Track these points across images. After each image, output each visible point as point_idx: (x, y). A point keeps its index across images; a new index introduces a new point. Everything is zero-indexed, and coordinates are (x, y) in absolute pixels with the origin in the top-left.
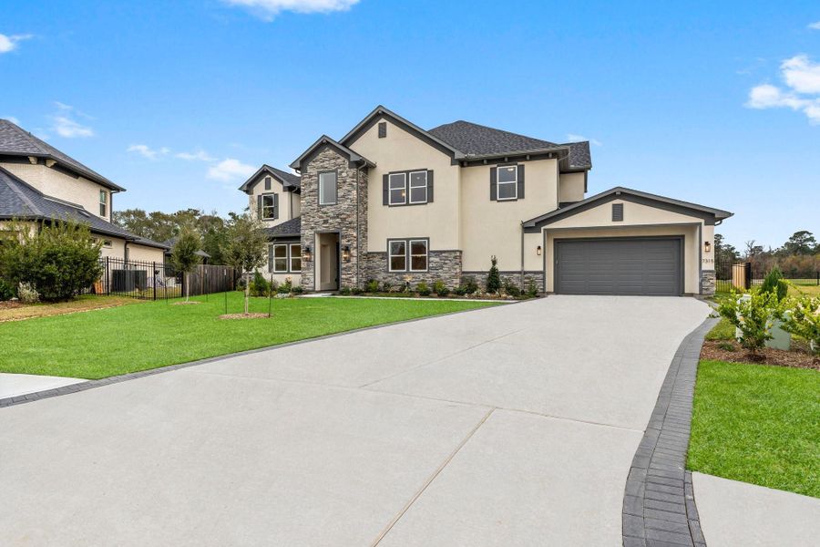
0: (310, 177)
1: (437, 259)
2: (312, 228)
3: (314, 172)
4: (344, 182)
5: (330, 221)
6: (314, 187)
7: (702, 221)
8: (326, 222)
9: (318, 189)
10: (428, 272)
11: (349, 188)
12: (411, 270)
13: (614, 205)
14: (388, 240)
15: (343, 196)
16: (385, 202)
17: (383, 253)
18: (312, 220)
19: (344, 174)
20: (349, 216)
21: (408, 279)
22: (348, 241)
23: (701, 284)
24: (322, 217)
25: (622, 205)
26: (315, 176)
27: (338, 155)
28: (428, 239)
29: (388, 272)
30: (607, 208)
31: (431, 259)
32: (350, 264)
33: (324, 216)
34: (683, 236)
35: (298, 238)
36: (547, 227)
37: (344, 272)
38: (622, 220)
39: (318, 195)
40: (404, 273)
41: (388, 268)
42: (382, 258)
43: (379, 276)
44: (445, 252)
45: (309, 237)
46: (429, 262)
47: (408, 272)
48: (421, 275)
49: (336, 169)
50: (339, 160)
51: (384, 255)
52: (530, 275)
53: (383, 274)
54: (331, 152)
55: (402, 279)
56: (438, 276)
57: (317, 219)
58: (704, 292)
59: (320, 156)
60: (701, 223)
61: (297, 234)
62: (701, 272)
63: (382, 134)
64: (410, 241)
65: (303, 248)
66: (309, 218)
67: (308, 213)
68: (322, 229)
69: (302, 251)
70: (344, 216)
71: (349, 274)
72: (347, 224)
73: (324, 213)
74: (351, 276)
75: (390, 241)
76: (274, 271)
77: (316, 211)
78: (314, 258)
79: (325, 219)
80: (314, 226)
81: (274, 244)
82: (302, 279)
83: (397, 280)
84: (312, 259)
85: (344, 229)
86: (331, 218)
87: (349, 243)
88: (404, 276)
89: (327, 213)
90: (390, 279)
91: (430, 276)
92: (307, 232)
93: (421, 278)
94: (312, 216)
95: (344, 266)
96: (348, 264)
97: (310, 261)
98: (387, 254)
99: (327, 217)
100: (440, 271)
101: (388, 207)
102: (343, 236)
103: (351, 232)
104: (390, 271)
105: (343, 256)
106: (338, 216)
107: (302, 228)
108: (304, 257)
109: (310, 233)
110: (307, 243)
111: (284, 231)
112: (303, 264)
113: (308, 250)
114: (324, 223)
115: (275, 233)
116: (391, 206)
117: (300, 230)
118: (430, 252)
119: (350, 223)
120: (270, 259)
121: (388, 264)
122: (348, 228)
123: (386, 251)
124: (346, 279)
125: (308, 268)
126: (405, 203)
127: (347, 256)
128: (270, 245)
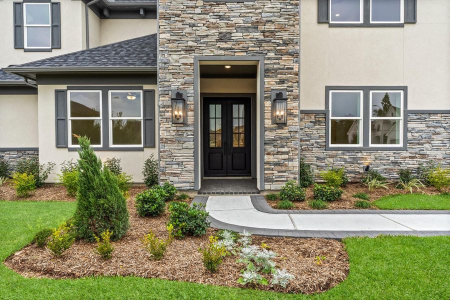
1: (422, 126)
2: (190, 50)
5: (237, 35)
8: (223, 38)
10: (404, 149)
12: (371, 145)
14: (328, 89)
16: (323, 18)
17: (316, 113)
18: (188, 30)
20: (282, 28)
21: (368, 160)
22: (282, 82)
24: (215, 26)
28: (405, 89)
29: (326, 148)
31: (410, 125)
32: (284, 132)
33: (222, 23)
35: (151, 77)
37: (270, 148)
40: (360, 150)
41: (326, 142)
42: (315, 123)
44: (435, 113)
45: (178, 70)
46: (406, 130)
47: (366, 148)
48: (391, 153)
51: (319, 117)
53: (317, 152)
55: (356, 161)
56: (423, 156)
57: (202, 30)
61: (148, 68)
64: (371, 92)
65: (164, 94)
66: (180, 25)
67: (178, 16)
68: (213, 53)
69: (160, 101)
70: (272, 27)
71: (283, 153)
72: (279, 45)
73: (220, 17)
74: (286, 156)
75: (331, 92)
76: (70, 145)
77: (198, 11)
78: (195, 116)
79: (224, 30)
80: (195, 44)
81: (69, 88)
82: (162, 164)
83: (346, 162)
84: (190, 120)
85: (272, 55)
86: (239, 28)
87: (285, 86)
88: (359, 155)
89: (228, 18)
90: (331, 160)
91: (408, 154)
92: (175, 57)
93: (392, 159)
94: (188, 21)
95: (269, 135)
96: (280, 131)
97: (185, 124)
98: (325, 114)
99: (228, 26)
100: (426, 145)
101: (327, 25)
102: (267, 71)
103: (286, 61)
104: (331, 145)
105: (268, 115)
106: (255, 26)
107: (159, 49)
108: (168, 115)
109: (185, 61)
110: (176, 84)
111: (95, 62)
112: (163, 130)
113: (179, 97)
114: (220, 40)
115: (75, 65)
116: (331, 26)
117: (155, 56)
118: (407, 113)
119: (286, 43)
120: (60, 121)
121: (327, 133)
122: (280, 53)
123: (323, 108)
124: (276, 164)
125: (178, 140)
126: (361, 21)
127: (280, 113)
128: (57, 92)
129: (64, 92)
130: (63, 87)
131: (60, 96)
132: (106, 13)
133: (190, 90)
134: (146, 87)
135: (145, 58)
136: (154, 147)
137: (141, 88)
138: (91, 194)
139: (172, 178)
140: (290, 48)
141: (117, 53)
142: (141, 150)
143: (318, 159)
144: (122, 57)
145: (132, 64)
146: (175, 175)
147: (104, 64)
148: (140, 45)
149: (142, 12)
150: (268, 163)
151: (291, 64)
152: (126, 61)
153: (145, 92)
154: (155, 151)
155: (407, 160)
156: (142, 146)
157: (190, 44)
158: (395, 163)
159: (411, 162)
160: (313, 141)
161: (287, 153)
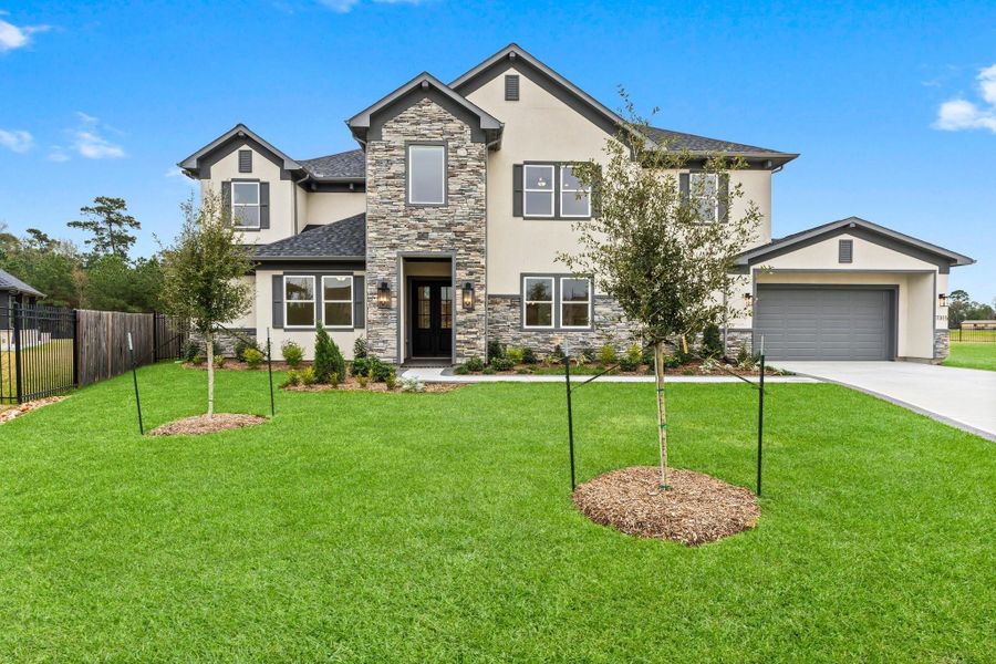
0: (389, 149)
1: (607, 310)
2: (393, 247)
3: (399, 141)
4: (463, 166)
5: (433, 235)
6: (397, 168)
7: (936, 268)
8: (422, 236)
9: (406, 174)
10: (592, 330)
11: (473, 178)
12: (562, 327)
13: (840, 241)
14: (523, 275)
15: (461, 192)
16: (518, 212)
17: (512, 297)
18: (392, 230)
19: (461, 152)
20: (471, 229)
21: (559, 340)
22: (471, 273)
23: (935, 347)
24: (415, 227)
25: (851, 242)
26: (399, 148)
27: (449, 116)
28: (592, 276)
29: (521, 329)
30: (833, 244)
31: (597, 309)
32: (473, 315)
33: (421, 225)
34: (898, 286)
35: (361, 265)
36: (758, 266)
37: (461, 329)
38: (850, 261)
39: (406, 185)
40: (552, 331)
41: (521, 323)
42: (510, 307)
43: (504, 334)
45: (384, 264)
46: (594, 313)
47: (557, 330)
48: (580, 334)
49: (447, 141)
50: (451, 125)
51: (514, 301)
52: (736, 334)
53: (513, 333)
54: (434, 107)
55: (547, 341)
56: (609, 337)
57: (404, 230)
58: (938, 356)
59: (411, 112)
60: (935, 271)
61: (359, 258)
62: (936, 331)
63: (512, 93)
64: (562, 279)
65: (372, 283)
66: (385, 226)
67: (384, 218)
68: (414, 249)
69: (369, 289)
70: (462, 228)
71: (471, 333)
72: (468, 243)
73: (419, 220)
74: (474, 336)
75: (525, 278)
76: (286, 326)
77: (401, 214)
78: (399, 302)
79: (422, 231)
80: (398, 242)
81: (285, 274)
82: (370, 342)
83: (539, 342)
84: (394, 305)
85: (462, 251)
86: (435, 229)
87: (473, 277)
88: (551, 336)
89: (425, 221)
90: (526, 340)
91: (594, 335)
92: (381, 252)
93: (581, 339)
94: (392, 223)
95: (460, 318)
96: (469, 315)
97: (390, 309)
98: (520, 298)
99: (426, 227)
100: (612, 327)
101: (521, 219)
102: (458, 264)
103: (474, 257)
104: (525, 327)
105: (459, 301)
106: (448, 227)
107: (368, 245)
108: (375, 300)
109: (389, 256)
110: (382, 275)
111: (310, 250)
112: (371, 313)
113: (384, 288)
114: (419, 238)
115: (291, 253)
116: (525, 219)
117: (364, 249)
118: (594, 297)
119: (474, 242)
120: (277, 304)
121: (522, 315)
122: (469, 250)
123: (518, 293)
124: (466, 342)
125: (384, 322)
126: (553, 215)
127: (468, 300)
128: (274, 277)
129: (281, 277)
130: (280, 273)
131: (277, 280)
132: (314, 187)
133: (394, 280)
134: (357, 273)
135: (355, 246)
136: (363, 327)
137: (352, 274)
138: (324, 354)
139: (378, 354)
140: (478, 246)
141: (329, 239)
142: (352, 330)
143: (514, 339)
144: (333, 244)
145: (345, 253)
146: (381, 351)
147: (318, 253)
148: (350, 229)
149: (351, 187)
150: (460, 341)
151: (478, 259)
152: (338, 250)
153: (355, 277)
154: (364, 332)
155: (594, 341)
156: (352, 327)
157: (394, 241)
158: (584, 343)
159: (598, 342)
160: (509, 323)
161: (476, 333)
